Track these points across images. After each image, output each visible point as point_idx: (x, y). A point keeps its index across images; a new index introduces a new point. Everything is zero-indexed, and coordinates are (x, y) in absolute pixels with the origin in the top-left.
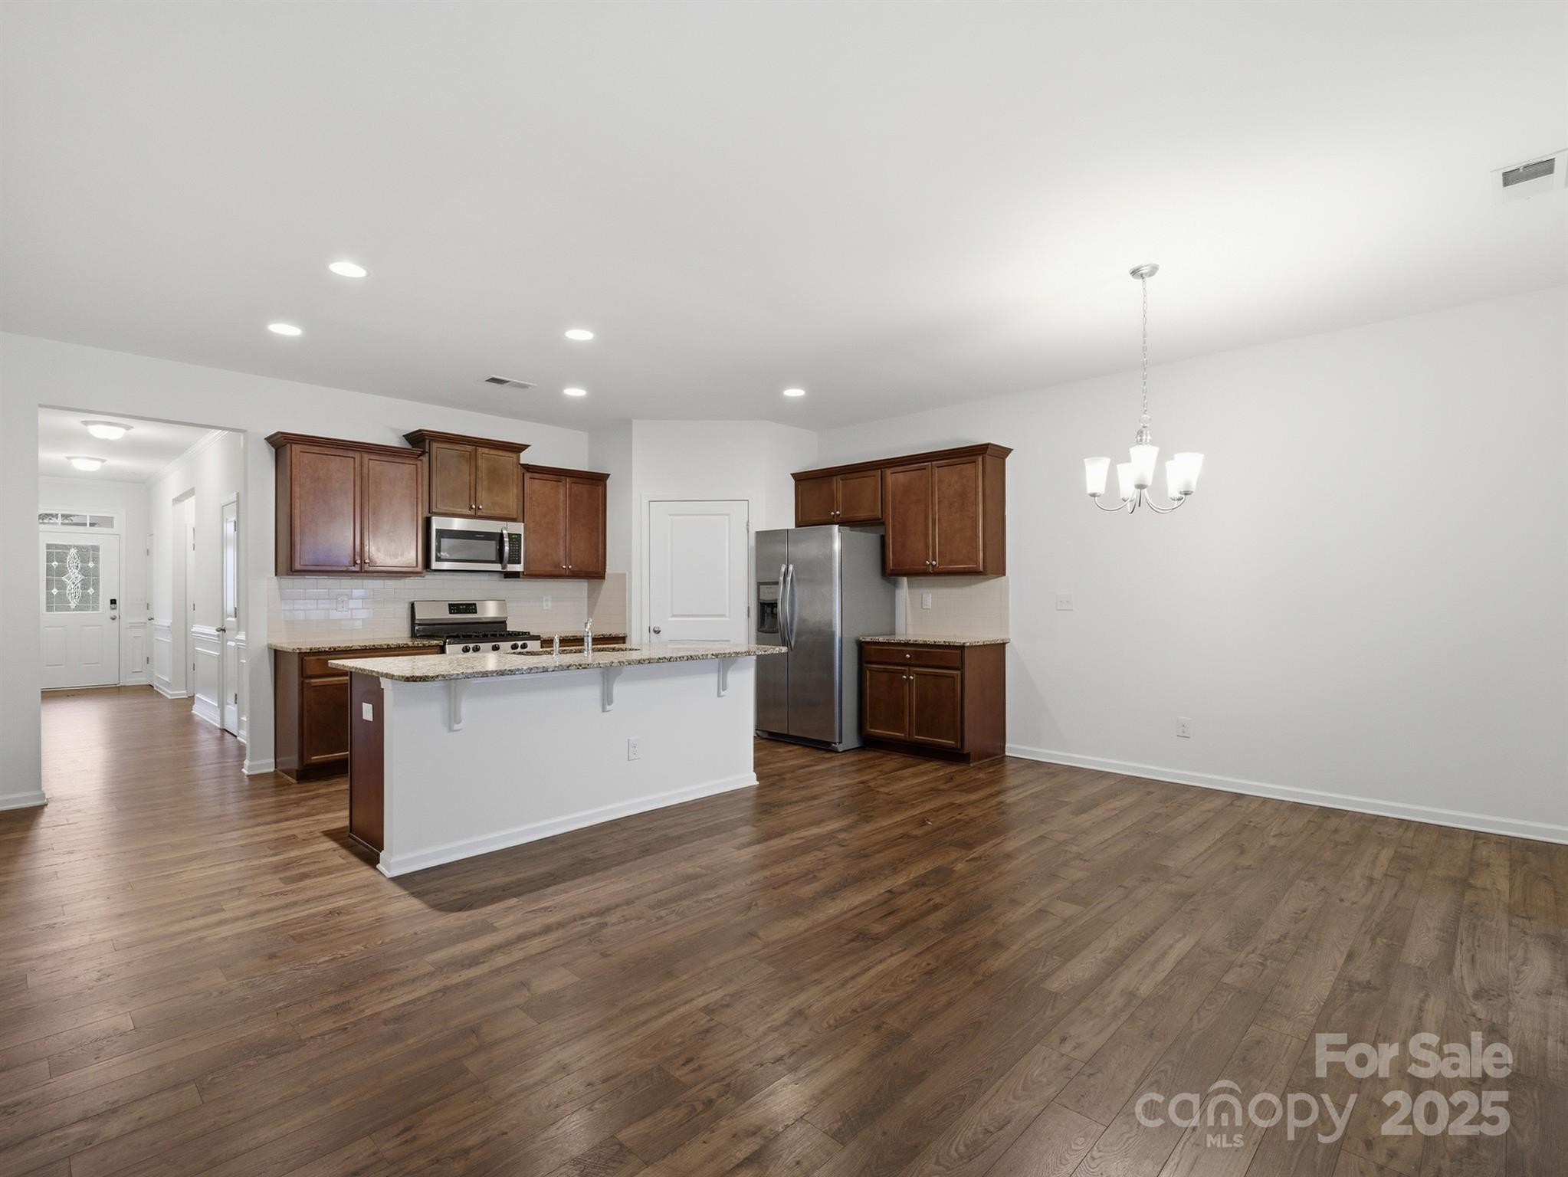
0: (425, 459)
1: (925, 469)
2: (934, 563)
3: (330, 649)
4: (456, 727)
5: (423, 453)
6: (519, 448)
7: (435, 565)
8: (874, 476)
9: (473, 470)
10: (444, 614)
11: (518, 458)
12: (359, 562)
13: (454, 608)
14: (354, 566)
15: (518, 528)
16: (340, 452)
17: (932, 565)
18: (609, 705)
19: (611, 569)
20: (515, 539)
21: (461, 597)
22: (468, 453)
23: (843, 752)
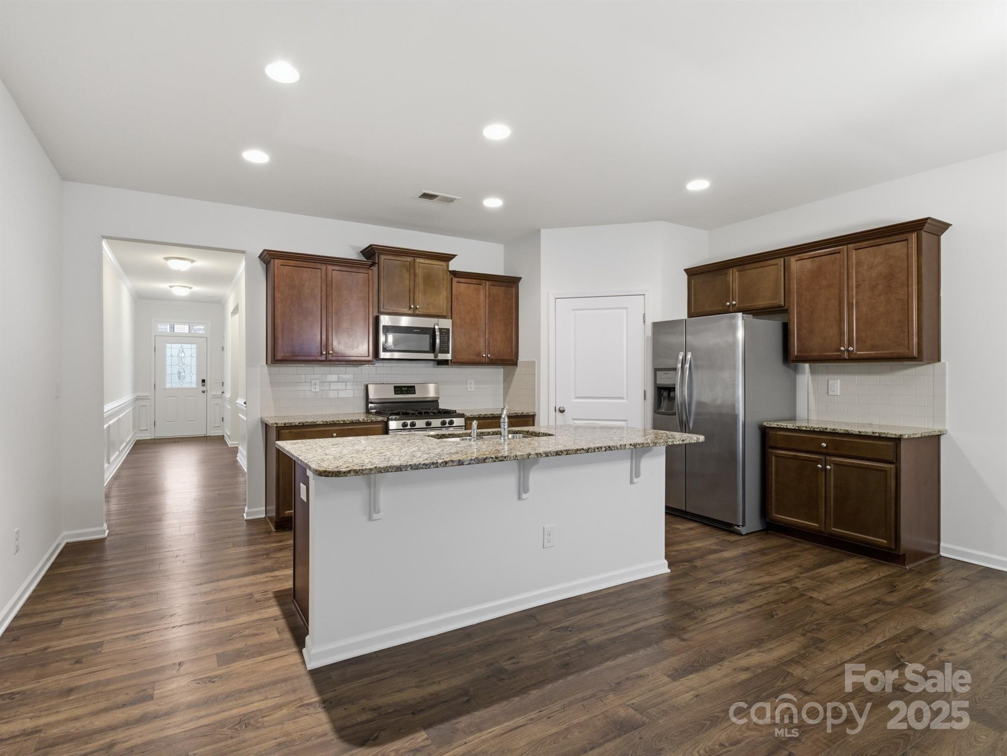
0: (375, 268)
1: (839, 253)
2: (851, 348)
3: (300, 423)
4: (375, 516)
5: (373, 264)
6: (448, 258)
7: (383, 355)
8: (777, 264)
9: (412, 277)
10: (390, 395)
11: (448, 266)
12: (324, 353)
13: (398, 389)
14: (321, 356)
15: (446, 324)
16: (310, 265)
17: (848, 351)
18: (525, 493)
19: (522, 358)
20: (444, 332)
21: (404, 380)
22: (408, 263)
23: (747, 534)
